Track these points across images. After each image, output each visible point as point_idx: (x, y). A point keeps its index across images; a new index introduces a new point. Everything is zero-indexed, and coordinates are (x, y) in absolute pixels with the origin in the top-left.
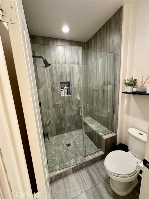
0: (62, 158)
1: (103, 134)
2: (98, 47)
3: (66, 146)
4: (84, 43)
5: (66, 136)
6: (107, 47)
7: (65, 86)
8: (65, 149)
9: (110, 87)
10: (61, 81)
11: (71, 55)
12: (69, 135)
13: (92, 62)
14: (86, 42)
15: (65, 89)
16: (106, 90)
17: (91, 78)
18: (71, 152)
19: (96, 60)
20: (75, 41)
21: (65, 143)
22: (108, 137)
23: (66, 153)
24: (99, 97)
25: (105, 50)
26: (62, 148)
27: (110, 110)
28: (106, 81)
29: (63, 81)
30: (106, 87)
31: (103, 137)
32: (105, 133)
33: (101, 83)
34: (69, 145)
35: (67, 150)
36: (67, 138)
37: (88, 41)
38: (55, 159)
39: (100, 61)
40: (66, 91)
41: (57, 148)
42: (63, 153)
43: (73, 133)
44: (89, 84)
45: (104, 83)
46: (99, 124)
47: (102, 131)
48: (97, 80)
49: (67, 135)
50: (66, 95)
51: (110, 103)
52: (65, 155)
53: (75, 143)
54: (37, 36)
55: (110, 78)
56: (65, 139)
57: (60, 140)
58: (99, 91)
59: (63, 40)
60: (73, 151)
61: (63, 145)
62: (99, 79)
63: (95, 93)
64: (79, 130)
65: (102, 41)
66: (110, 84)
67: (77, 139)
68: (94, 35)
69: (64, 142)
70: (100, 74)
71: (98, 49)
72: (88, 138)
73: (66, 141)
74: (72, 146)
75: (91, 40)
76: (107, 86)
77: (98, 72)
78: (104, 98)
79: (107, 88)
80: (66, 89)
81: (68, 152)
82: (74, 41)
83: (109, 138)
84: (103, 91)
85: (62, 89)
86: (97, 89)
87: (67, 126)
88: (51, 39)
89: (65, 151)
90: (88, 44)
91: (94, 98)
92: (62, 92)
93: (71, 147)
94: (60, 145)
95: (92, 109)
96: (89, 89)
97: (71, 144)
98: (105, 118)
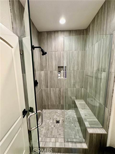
0: (47, 132)
1: (89, 126)
2: (95, 31)
3: (55, 122)
4: (83, 30)
5: (58, 112)
6: (103, 30)
7: (62, 70)
8: (53, 124)
9: (104, 75)
10: (59, 66)
11: (69, 43)
12: (62, 112)
13: (89, 48)
14: (85, 29)
15: (61, 72)
16: (99, 77)
17: (87, 63)
18: (56, 130)
19: (93, 45)
20: (74, 30)
21: (56, 119)
22: (94, 132)
23: (52, 128)
24: (93, 83)
25: (102, 32)
26: (51, 123)
27: (102, 101)
28: (100, 67)
29: (60, 66)
30: (99, 75)
31: (88, 130)
32: (92, 126)
33: (95, 69)
34: (58, 122)
35: (55, 126)
36: (58, 115)
37: (88, 28)
38: (42, 131)
39: (96, 46)
40: (62, 75)
41: (48, 121)
42: (50, 128)
43: (66, 111)
44: (85, 69)
45: (98, 70)
46: (90, 112)
47: (89, 122)
48: (92, 66)
49: (60, 112)
50: (62, 77)
51: (102, 93)
52: (51, 130)
53: (63, 122)
54: (43, 32)
55: (105, 65)
56: (57, 115)
57: (53, 115)
58: (93, 77)
59: (63, 31)
60: (58, 130)
61: (54, 120)
62: (94, 64)
63: (90, 79)
64: (72, 110)
65: (99, 25)
66: (104, 71)
67: (66, 119)
68: (93, 20)
69: (55, 117)
70: (95, 60)
71: (95, 33)
72: (77, 122)
73: (57, 117)
74: (60, 123)
75: (89, 26)
76: (101, 73)
77: (94, 57)
78: (97, 85)
79: (101, 76)
80: (63, 72)
81: (54, 128)
82: (72, 30)
83: (95, 134)
84: (97, 78)
85: (59, 72)
86: (91, 75)
87: (62, 104)
88: (53, 32)
89: (53, 126)
90: (87, 30)
91: (88, 84)
92: (59, 75)
93: (58, 124)
94: (51, 119)
95: (86, 94)
96: (85, 74)
97: (60, 122)
98: (97, 107)
